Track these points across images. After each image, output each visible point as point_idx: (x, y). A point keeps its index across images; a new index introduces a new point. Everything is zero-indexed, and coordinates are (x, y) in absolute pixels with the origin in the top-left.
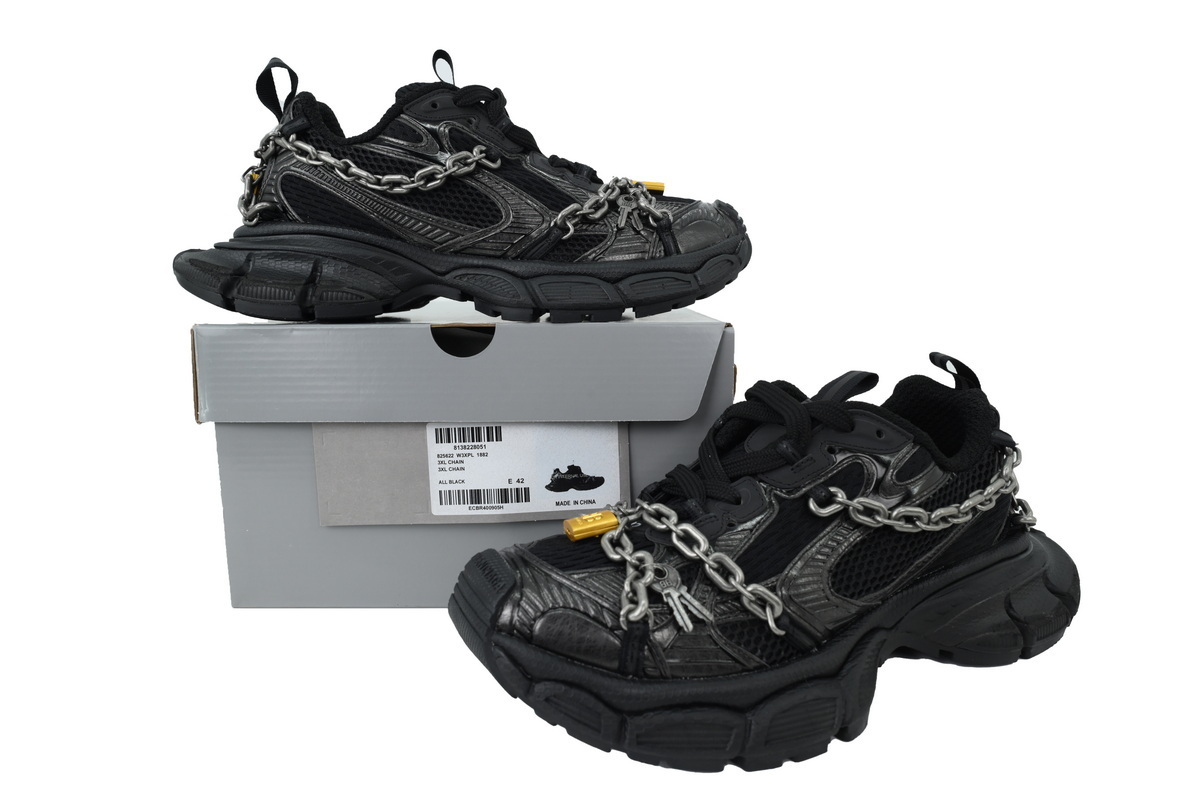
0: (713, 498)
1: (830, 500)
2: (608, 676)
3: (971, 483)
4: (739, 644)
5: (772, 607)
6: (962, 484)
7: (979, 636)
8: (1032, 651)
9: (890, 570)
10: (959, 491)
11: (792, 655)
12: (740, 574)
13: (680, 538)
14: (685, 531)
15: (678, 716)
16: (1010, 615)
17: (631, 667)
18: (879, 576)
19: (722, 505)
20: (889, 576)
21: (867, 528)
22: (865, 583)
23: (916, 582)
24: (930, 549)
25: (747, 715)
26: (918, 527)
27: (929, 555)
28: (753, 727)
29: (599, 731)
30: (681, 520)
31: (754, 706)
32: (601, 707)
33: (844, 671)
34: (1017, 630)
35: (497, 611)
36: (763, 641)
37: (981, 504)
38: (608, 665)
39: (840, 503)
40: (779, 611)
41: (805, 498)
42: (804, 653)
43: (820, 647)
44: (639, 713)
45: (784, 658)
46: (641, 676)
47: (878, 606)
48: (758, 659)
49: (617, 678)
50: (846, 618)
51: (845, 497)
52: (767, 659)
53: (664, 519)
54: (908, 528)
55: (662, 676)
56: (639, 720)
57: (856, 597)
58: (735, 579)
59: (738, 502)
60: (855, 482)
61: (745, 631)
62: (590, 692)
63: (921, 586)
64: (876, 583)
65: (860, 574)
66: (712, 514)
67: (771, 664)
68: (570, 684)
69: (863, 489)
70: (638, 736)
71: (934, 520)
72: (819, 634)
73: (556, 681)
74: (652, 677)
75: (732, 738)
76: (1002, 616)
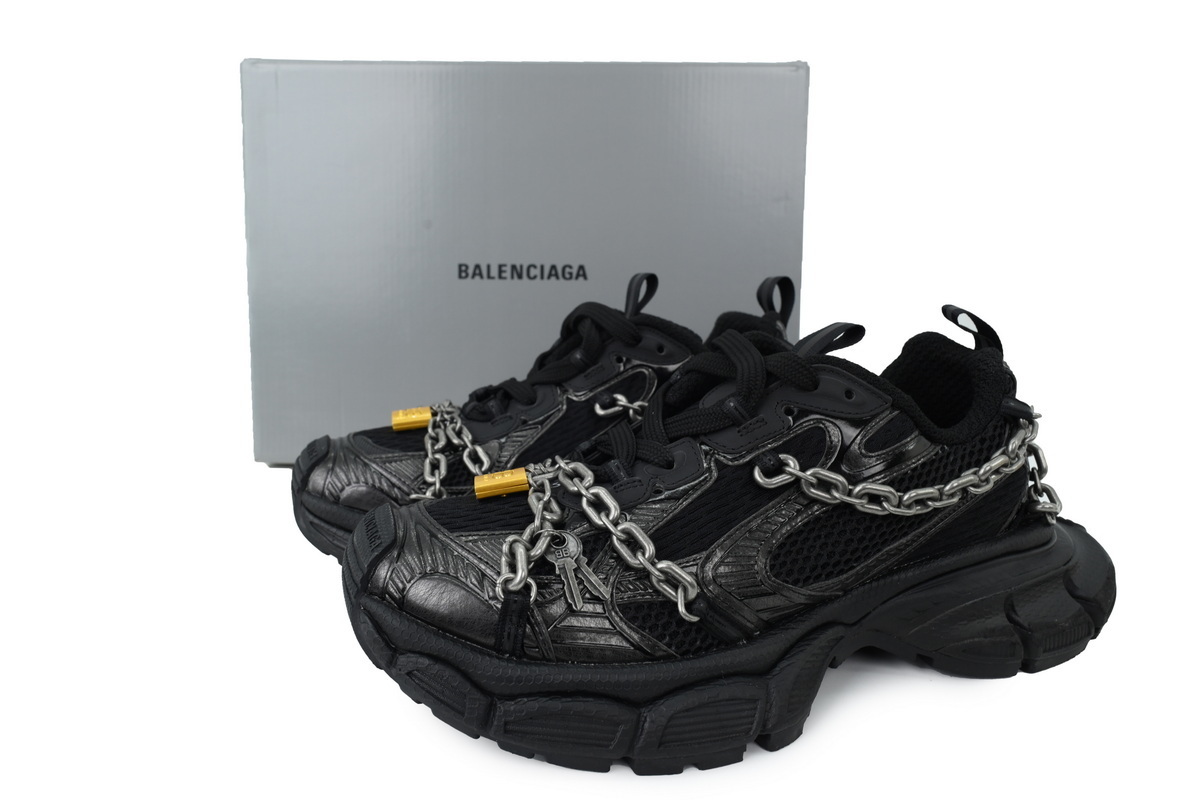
0: (643, 460)
1: (779, 468)
2: (481, 652)
3: (967, 460)
4: (644, 629)
5: (685, 590)
6: (955, 460)
7: (966, 642)
8: (1037, 664)
9: (848, 556)
10: (949, 468)
11: (711, 645)
12: (650, 549)
13: (591, 503)
14: (596, 496)
15: (557, 705)
16: (1010, 619)
17: (507, 645)
18: (833, 561)
19: (650, 469)
20: (847, 561)
21: (823, 503)
22: (813, 569)
23: (890, 572)
24: (906, 534)
25: (643, 710)
26: (884, 509)
27: (904, 540)
28: (647, 725)
29: (463, 714)
30: (597, 482)
31: (653, 701)
32: (468, 687)
33: (777, 669)
34: (1016, 638)
35: (369, 571)
36: (673, 627)
37: (974, 486)
38: (483, 640)
39: (791, 474)
40: (693, 593)
41: (750, 465)
42: (730, 644)
43: (750, 638)
44: (512, 697)
45: (700, 649)
46: (519, 654)
47: (838, 597)
48: (665, 648)
49: (490, 655)
50: (787, 608)
51: (798, 468)
52: (677, 648)
53: (576, 480)
54: (874, 509)
55: (544, 658)
56: (511, 706)
57: (800, 584)
58: (644, 554)
59: (670, 465)
60: (811, 449)
61: (653, 614)
62: (458, 669)
63: (896, 577)
64: (829, 569)
65: (807, 558)
66: (637, 478)
67: (682, 655)
68: (435, 658)
69: (823, 459)
70: (506, 723)
71: (907, 503)
72: (748, 624)
73: (421, 654)
74: (532, 658)
75: (618, 735)
76: (999, 620)
